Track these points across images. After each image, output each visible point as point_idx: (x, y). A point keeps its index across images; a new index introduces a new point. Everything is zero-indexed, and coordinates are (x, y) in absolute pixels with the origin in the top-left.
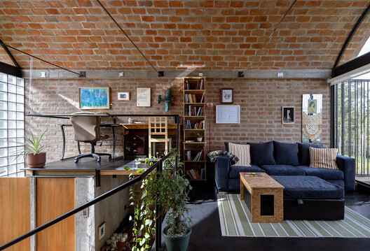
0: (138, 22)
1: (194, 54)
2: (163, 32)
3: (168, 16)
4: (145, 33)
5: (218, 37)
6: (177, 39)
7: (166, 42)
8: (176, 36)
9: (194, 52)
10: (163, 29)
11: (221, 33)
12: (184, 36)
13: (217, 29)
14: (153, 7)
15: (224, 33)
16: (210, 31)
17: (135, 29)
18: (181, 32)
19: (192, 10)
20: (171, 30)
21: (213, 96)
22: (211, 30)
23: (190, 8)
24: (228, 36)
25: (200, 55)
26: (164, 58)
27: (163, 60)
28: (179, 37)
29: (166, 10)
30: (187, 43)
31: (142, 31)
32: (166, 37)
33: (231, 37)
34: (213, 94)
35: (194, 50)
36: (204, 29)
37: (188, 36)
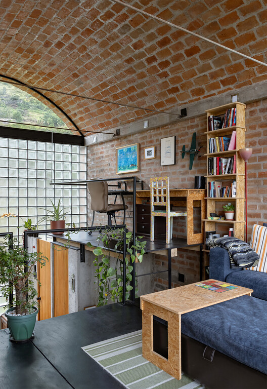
0: (133, 54)
1: (214, 69)
2: (161, 54)
3: (152, 31)
4: (146, 64)
5: (234, 25)
6: (181, 55)
7: (172, 65)
8: (179, 52)
9: (212, 65)
10: (159, 49)
11: (234, 17)
12: (188, 48)
13: (223, 14)
14: (133, 29)
15: (239, 14)
16: (216, 23)
17: (135, 64)
18: (180, 43)
19: (171, 7)
20: (168, 46)
21: (259, 135)
22: (217, 20)
23: (168, 6)
24: (249, 16)
25: (223, 67)
26: (182, 88)
27: (181, 91)
28: (182, 52)
29: (146, 25)
30: (197, 56)
31: (142, 63)
32: (168, 58)
33: (255, 14)
34: (258, 130)
35: (210, 62)
36: (206, 25)
37: (192, 45)
